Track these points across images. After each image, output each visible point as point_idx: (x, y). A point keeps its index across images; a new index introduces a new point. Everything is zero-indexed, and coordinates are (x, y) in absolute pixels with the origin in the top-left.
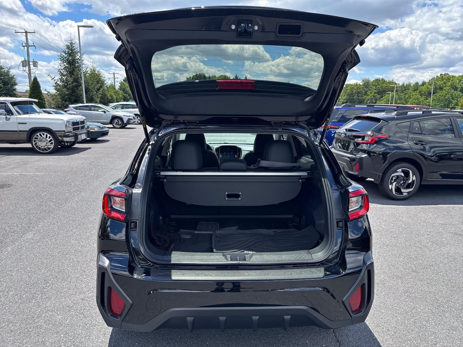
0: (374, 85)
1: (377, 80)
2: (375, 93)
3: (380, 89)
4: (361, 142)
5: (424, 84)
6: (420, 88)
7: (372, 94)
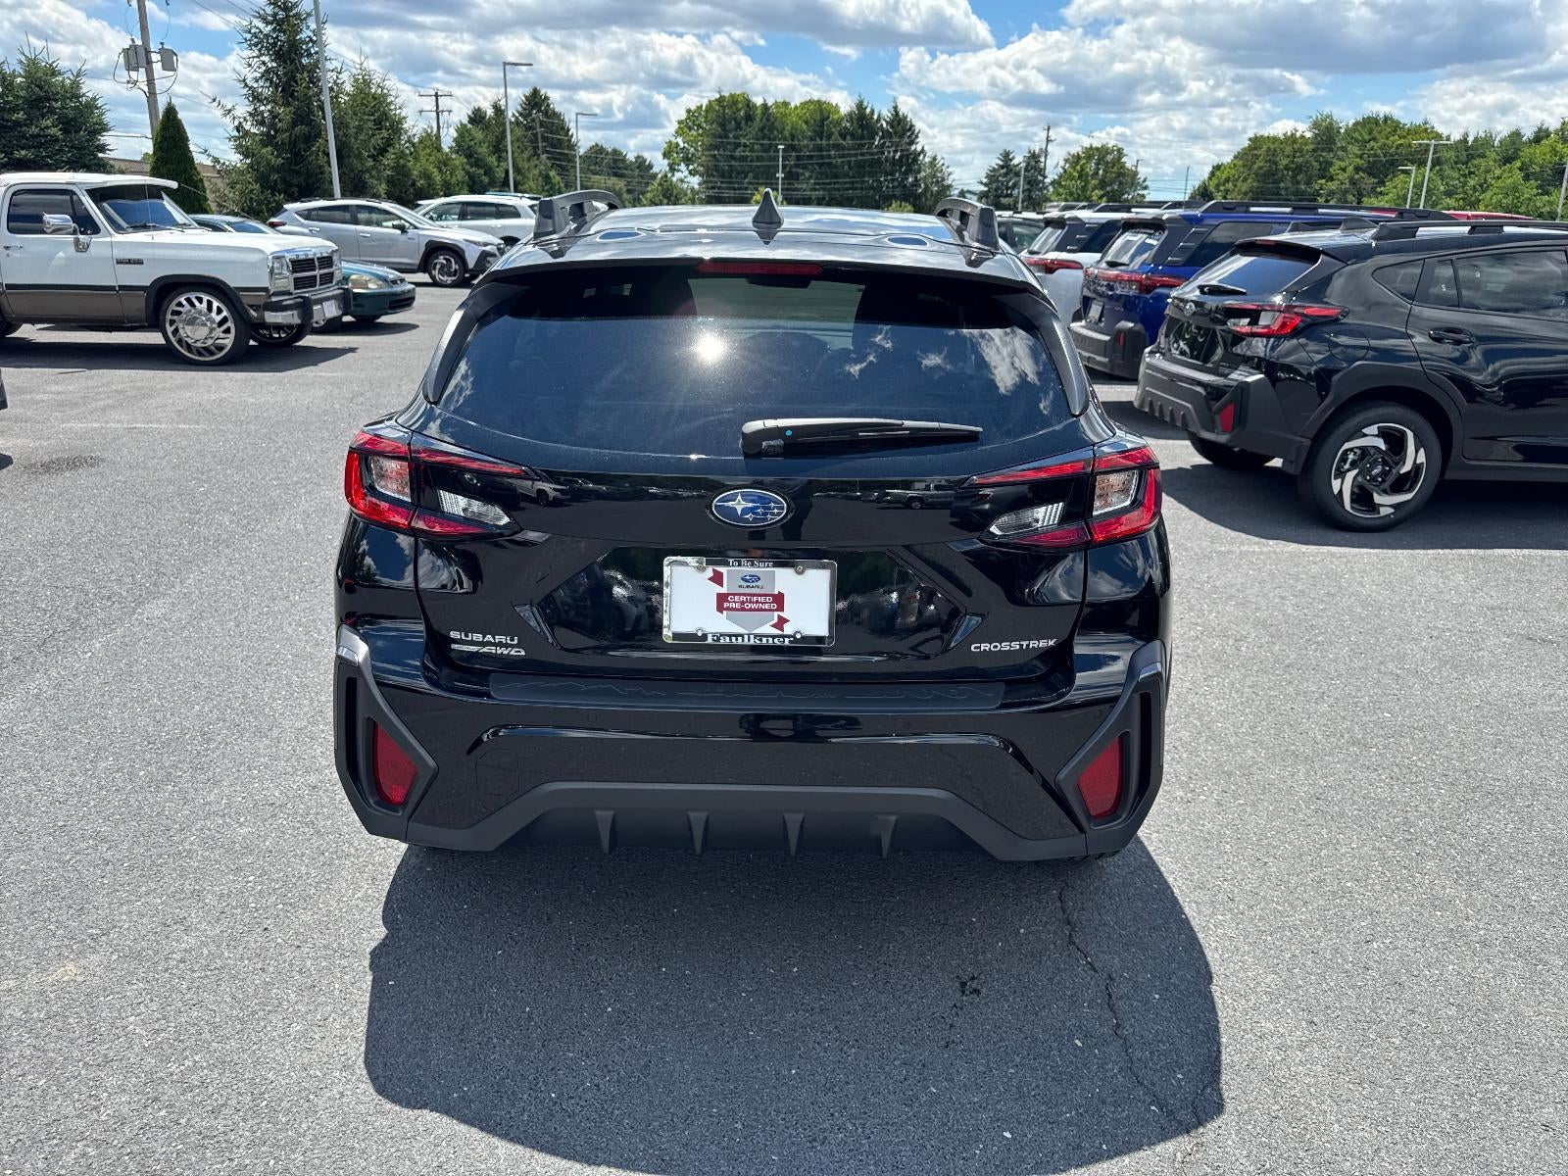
0: (1357, 141)
1: (1370, 123)
2: (1357, 169)
3: (1375, 155)
4: (1247, 329)
5: (1541, 135)
6: (1526, 152)
7: (1346, 175)
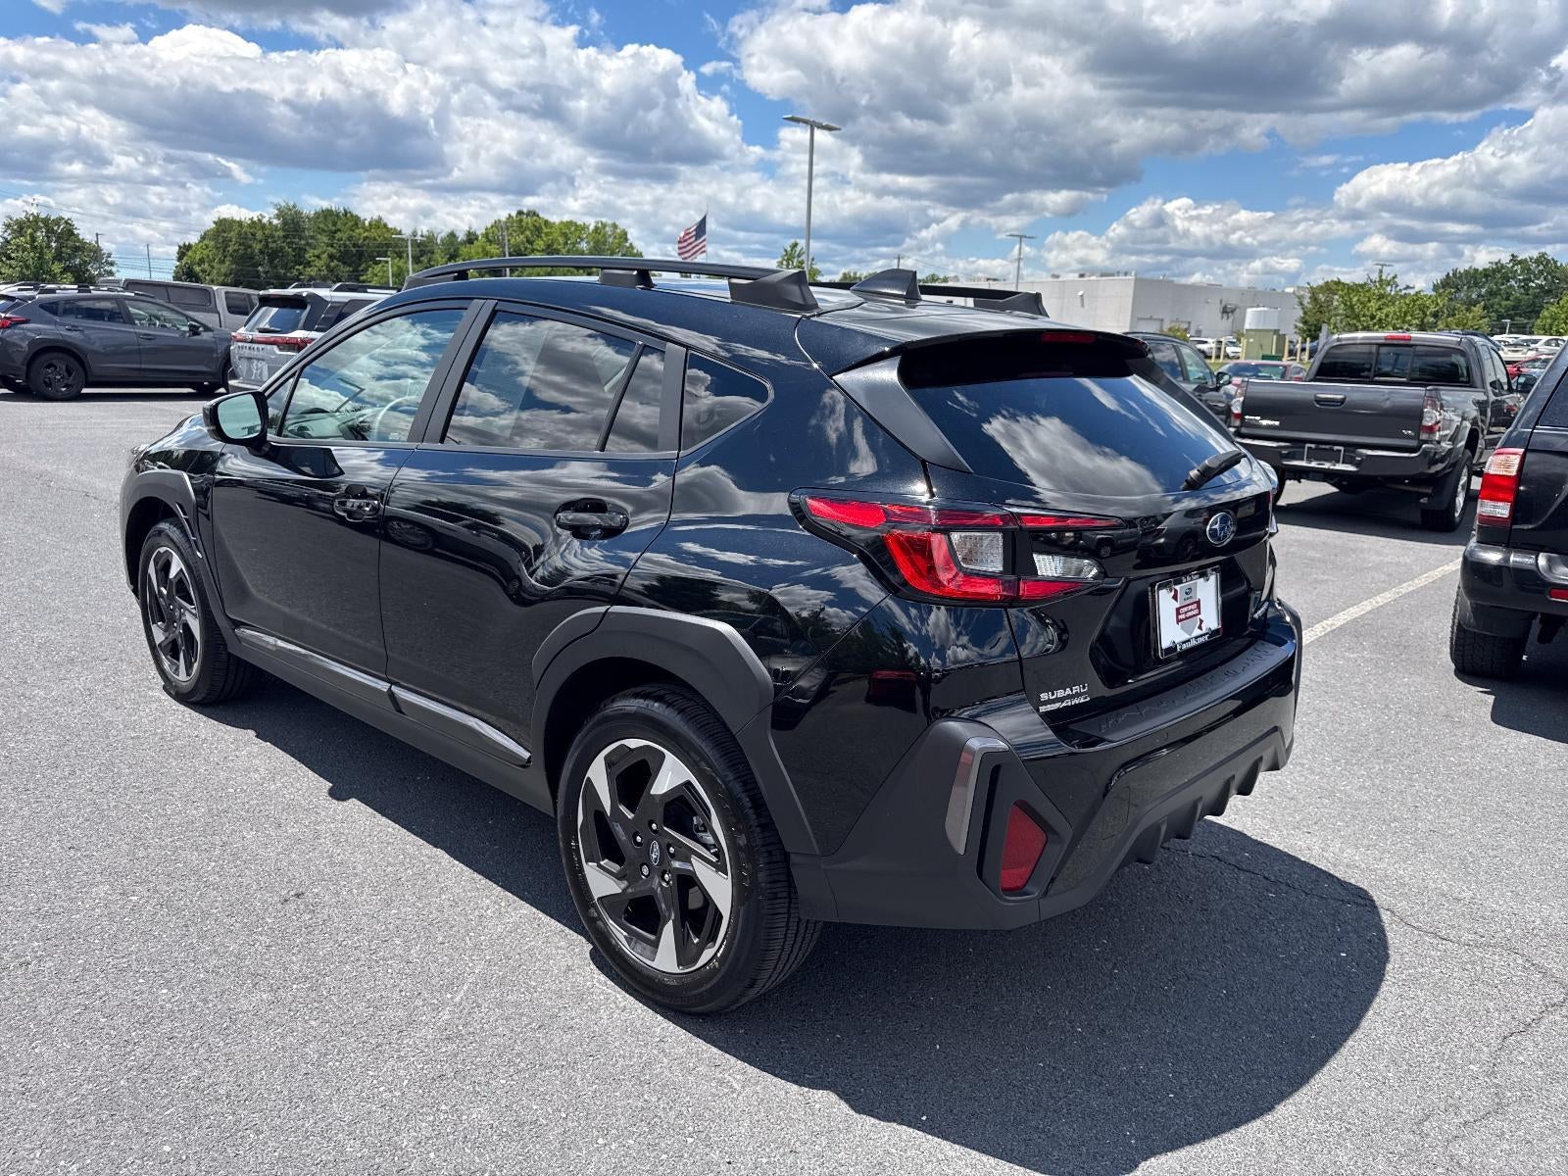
0: (323, 230)
1: (327, 214)
2: (331, 257)
3: (345, 246)
5: (471, 238)
6: (464, 250)
7: (322, 262)
